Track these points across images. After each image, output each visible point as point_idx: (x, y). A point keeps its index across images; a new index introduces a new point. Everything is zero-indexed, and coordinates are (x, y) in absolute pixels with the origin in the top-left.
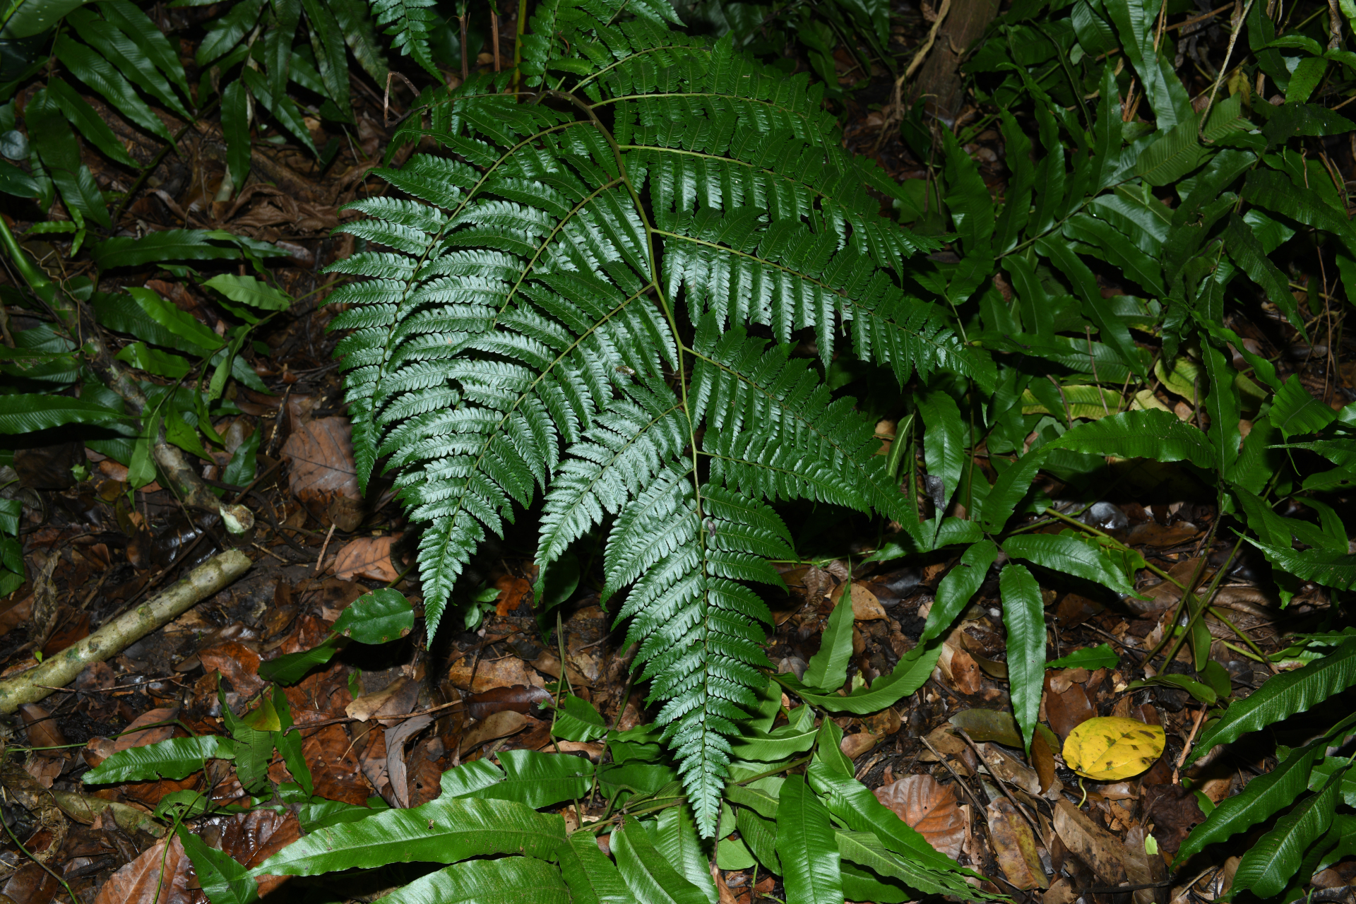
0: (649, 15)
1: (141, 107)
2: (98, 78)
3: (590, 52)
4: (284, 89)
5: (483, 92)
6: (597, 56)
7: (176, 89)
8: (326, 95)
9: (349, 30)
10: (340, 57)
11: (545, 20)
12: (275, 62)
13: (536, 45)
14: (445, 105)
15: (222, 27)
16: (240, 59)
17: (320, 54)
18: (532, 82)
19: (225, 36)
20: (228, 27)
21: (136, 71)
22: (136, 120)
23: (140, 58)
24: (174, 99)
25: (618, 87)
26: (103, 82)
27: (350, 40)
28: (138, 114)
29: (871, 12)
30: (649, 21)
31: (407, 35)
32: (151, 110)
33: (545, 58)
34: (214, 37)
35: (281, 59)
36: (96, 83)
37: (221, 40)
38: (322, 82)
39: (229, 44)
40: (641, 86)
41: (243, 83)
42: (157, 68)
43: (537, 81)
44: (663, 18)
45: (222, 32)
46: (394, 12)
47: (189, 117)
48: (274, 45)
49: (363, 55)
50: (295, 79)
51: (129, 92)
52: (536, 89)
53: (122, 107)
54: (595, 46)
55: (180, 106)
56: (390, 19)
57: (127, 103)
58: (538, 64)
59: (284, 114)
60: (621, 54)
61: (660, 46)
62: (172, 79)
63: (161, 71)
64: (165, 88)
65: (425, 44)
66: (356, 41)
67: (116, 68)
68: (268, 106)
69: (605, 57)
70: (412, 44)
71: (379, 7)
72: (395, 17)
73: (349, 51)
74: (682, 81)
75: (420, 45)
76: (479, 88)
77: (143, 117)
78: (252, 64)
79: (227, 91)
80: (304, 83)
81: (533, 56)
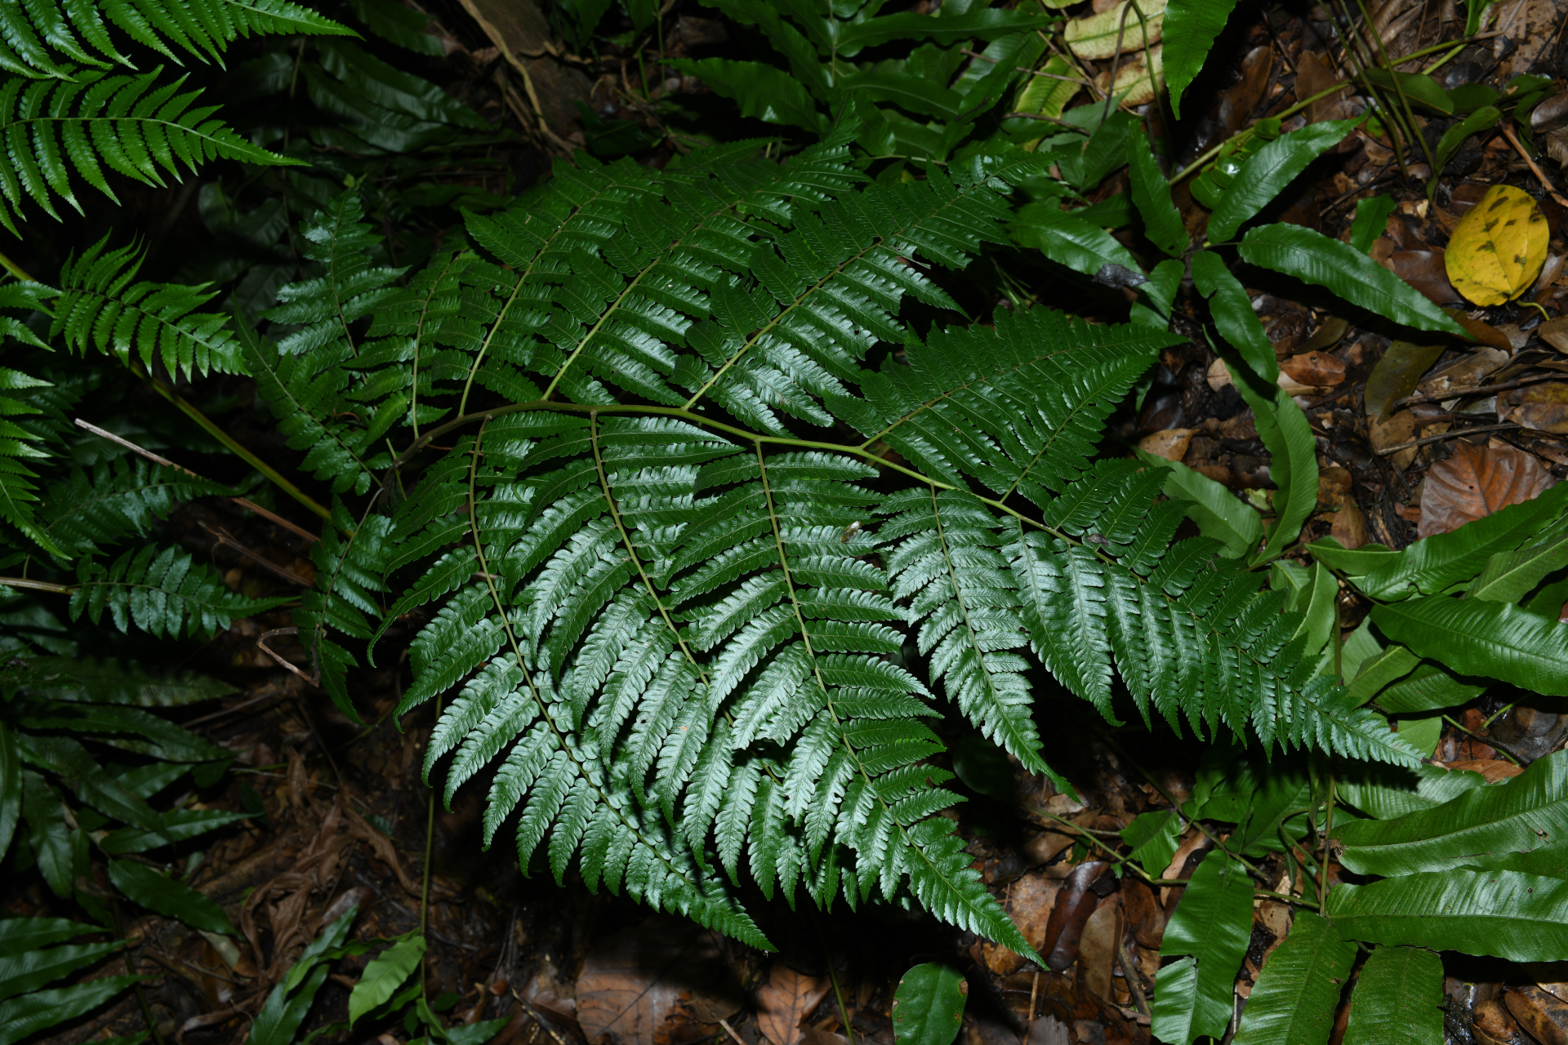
0: (372, 300)
1: (79, 992)
2: (16, 1024)
3: (381, 387)
4: (153, 812)
5: (342, 548)
6: (392, 381)
7: (79, 940)
8: (187, 768)
9: (135, 695)
10: (157, 725)
11: (301, 427)
12: (116, 805)
13: (324, 455)
14: (330, 603)
15: (40, 844)
16: (86, 845)
17: (140, 747)
18: (362, 486)
19: (53, 846)
20: (45, 837)
21: (33, 975)
22: (91, 1006)
23: (20, 961)
24: (92, 949)
25: (455, 369)
26: (24, 1021)
27: (146, 701)
28: (85, 1000)
29: (444, 119)
30: (379, 304)
31: (208, 611)
32: (89, 984)
33: (347, 454)
34: (46, 859)
35: (117, 796)
36: (19, 1030)
37: (55, 855)
38: (171, 763)
39: (64, 847)
40: (472, 341)
41: (116, 858)
42: (43, 948)
43: (365, 479)
44: (385, 286)
45: (46, 847)
46: (174, 609)
47: (116, 945)
48: (97, 794)
49: (172, 695)
50: (148, 794)
51: (52, 996)
52: (374, 487)
53: (66, 1015)
54: (378, 379)
55: (104, 946)
56: (179, 619)
57: (65, 1006)
58: (347, 466)
59: (181, 829)
60: (410, 350)
61: (424, 304)
62: (65, 938)
63: (50, 946)
64: (72, 953)
65: (229, 596)
66: (151, 694)
67: (16, 996)
68: (160, 842)
69: (399, 373)
70: (222, 611)
71: (157, 624)
72: (180, 611)
73: (158, 710)
74: (493, 292)
75: (228, 602)
76: (335, 551)
77: (92, 996)
78: (98, 837)
79: (116, 881)
80: (159, 786)
81: (334, 466)
